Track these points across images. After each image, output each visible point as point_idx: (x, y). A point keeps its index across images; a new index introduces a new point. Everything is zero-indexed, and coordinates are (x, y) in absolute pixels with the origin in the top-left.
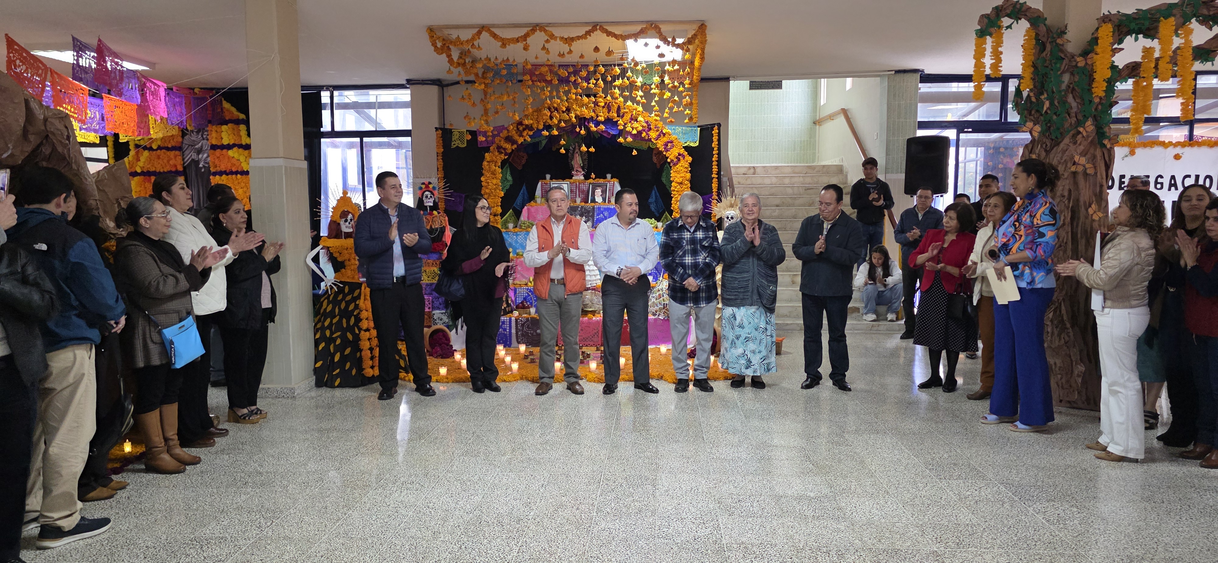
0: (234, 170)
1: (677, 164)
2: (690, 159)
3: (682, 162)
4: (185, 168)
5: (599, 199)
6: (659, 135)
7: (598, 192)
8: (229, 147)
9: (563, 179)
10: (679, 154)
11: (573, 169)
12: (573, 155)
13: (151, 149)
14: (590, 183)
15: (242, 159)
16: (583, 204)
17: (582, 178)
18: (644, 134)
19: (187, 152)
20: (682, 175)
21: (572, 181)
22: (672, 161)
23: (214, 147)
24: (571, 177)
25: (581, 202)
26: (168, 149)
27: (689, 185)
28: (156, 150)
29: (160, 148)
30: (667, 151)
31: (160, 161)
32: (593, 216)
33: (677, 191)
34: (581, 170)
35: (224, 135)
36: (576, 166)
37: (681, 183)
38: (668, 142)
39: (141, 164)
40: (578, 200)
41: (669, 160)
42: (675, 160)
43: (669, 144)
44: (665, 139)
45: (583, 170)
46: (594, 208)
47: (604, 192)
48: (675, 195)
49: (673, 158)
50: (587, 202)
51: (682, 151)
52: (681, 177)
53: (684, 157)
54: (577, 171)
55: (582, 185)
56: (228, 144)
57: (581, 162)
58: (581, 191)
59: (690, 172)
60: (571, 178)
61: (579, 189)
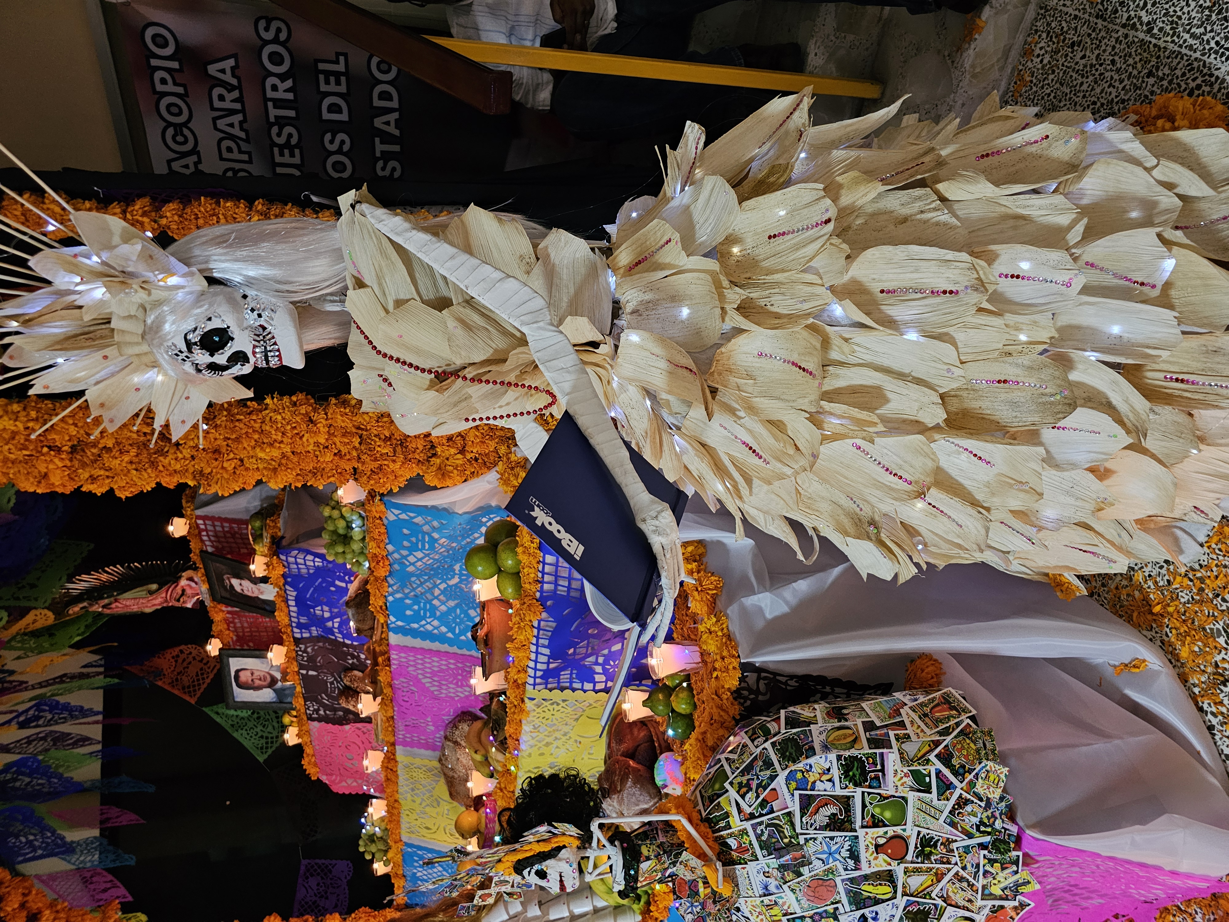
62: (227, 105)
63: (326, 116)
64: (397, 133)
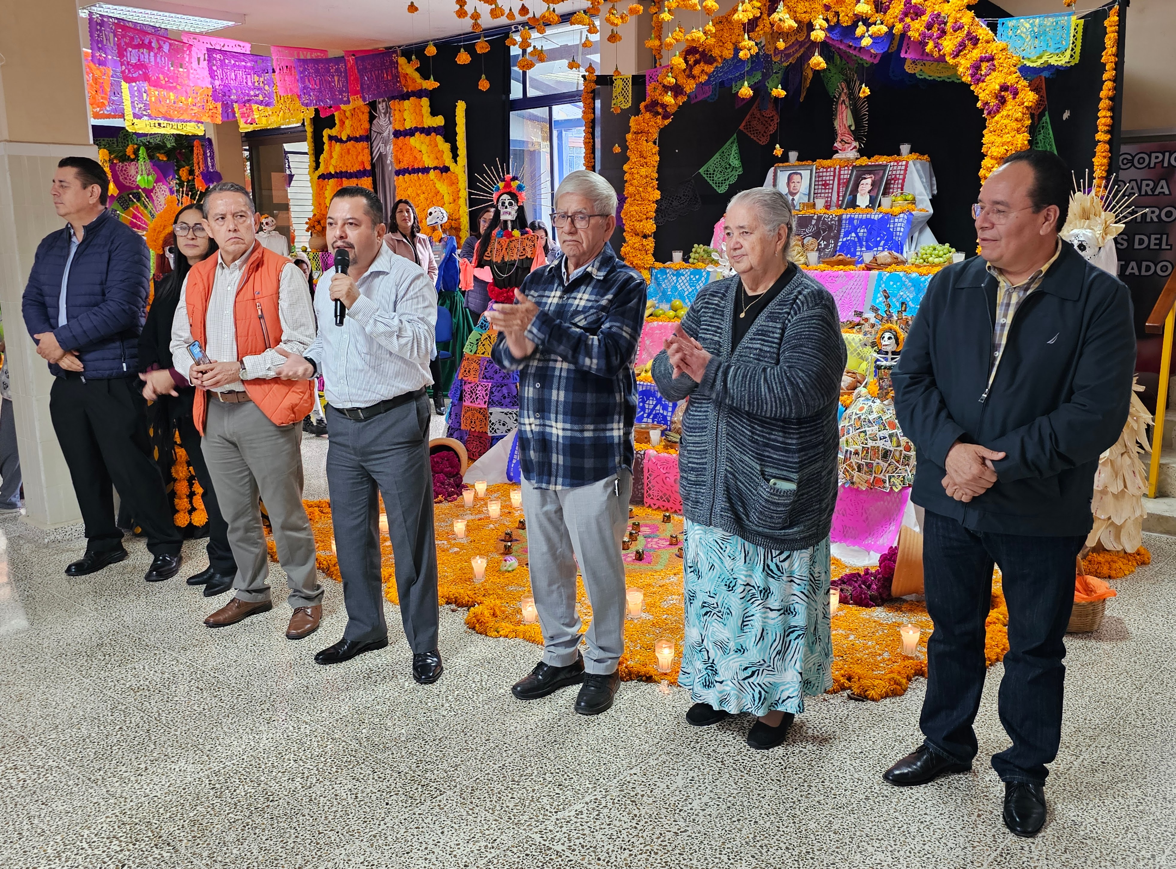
0: (416, 167)
1: (998, 112)
4: (373, 165)
5: (863, 200)
6: (962, 45)
7: (866, 184)
8: (411, 133)
11: (835, 137)
12: (836, 109)
13: (340, 141)
15: (424, 148)
17: (850, 155)
18: (930, 45)
19: (375, 144)
20: (1010, 138)
22: (988, 105)
23: (397, 134)
26: (357, 140)
28: (346, 142)
29: (349, 139)
30: (977, 81)
31: (350, 158)
32: (837, 238)
34: (849, 138)
35: (406, 115)
36: (841, 131)
38: (984, 59)
39: (333, 162)
41: (979, 105)
42: (993, 102)
43: (985, 65)
44: (976, 54)
45: (856, 140)
46: (840, 220)
47: (876, 184)
49: (990, 98)
51: (1013, 78)
52: (1007, 143)
53: (1017, 93)
54: (843, 140)
56: (410, 129)
57: (851, 122)
59: (1030, 129)
60: (830, 157)
61: (839, 180)
62: (1144, 188)
63: (1137, 237)
64: (1127, 273)
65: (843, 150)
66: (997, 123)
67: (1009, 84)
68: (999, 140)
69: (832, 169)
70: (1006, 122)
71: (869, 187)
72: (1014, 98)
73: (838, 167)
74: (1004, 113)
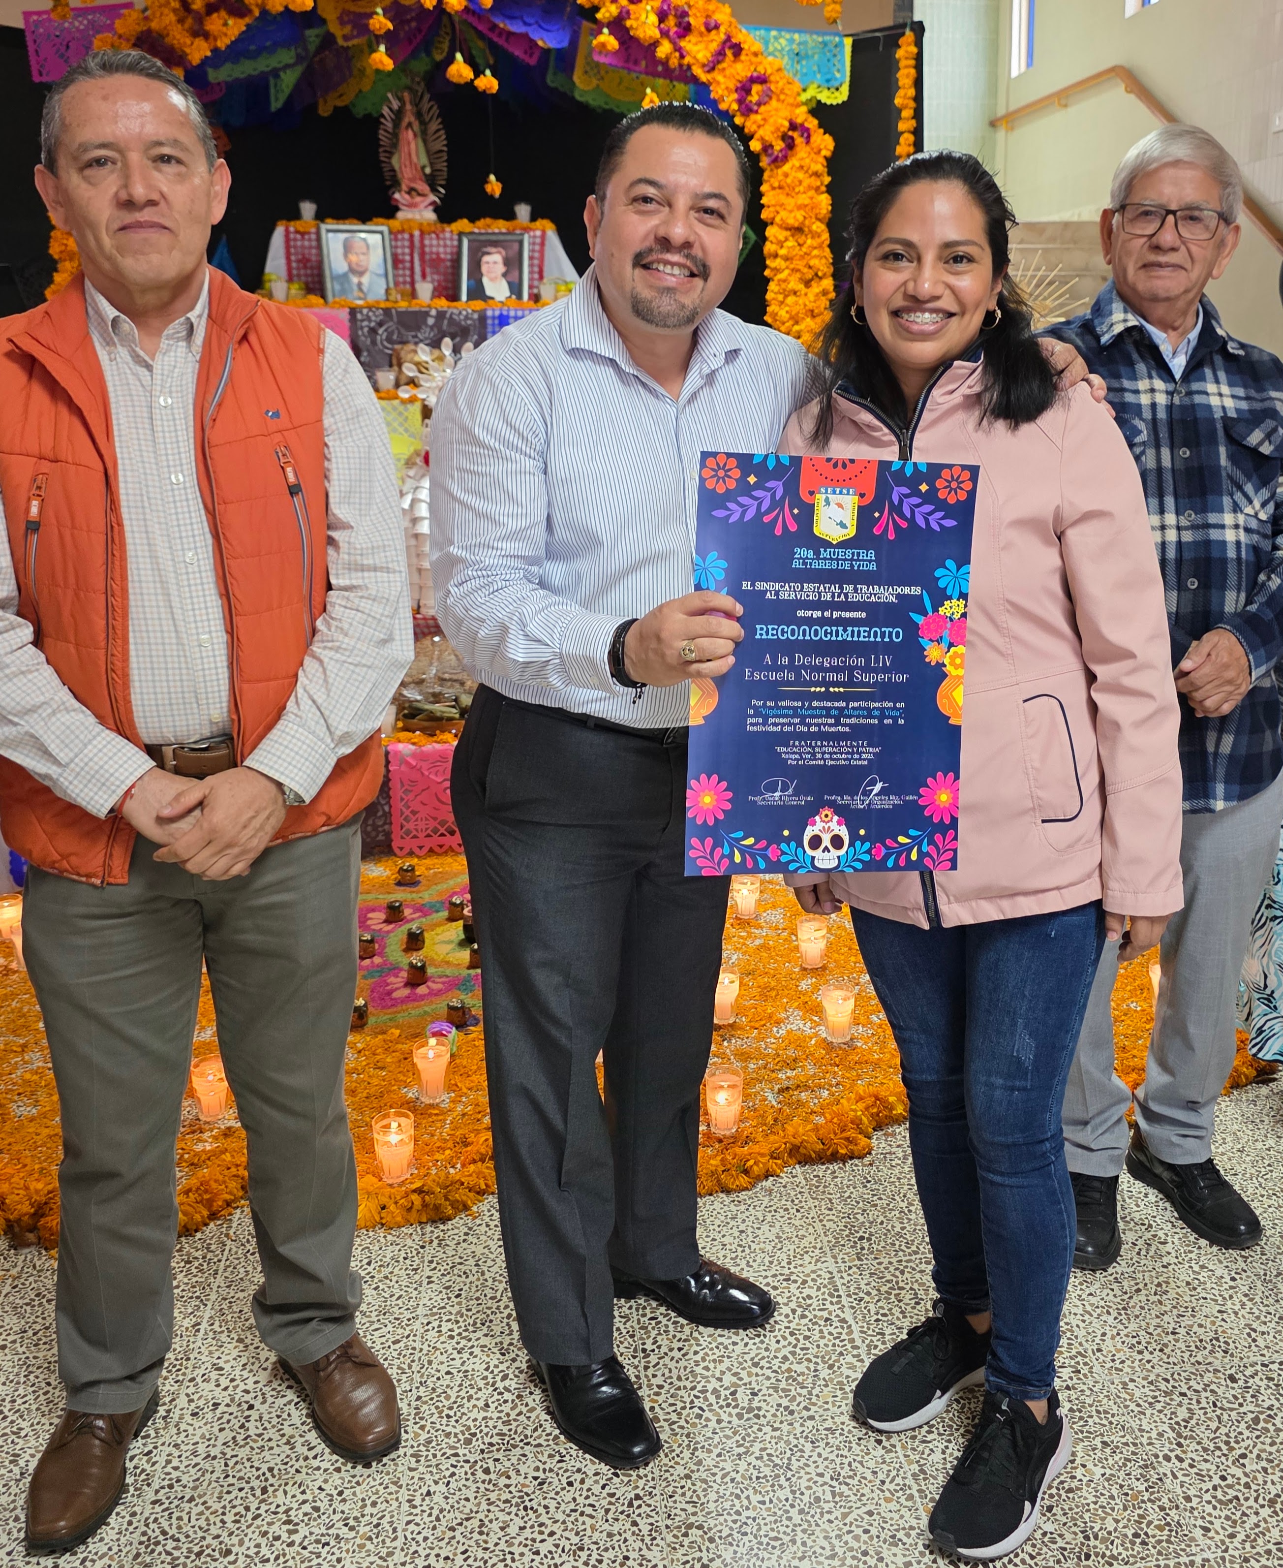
1: (785, 159)
2: (825, 143)
3: (802, 151)
5: (497, 288)
6: (720, 55)
7: (493, 263)
9: (365, 219)
10: (793, 126)
11: (396, 184)
12: (395, 135)
14: (461, 234)
16: (442, 303)
17: (430, 215)
20: (803, 199)
21: (395, 224)
22: (767, 148)
24: (389, 211)
25: (433, 297)
27: (826, 236)
30: (747, 110)
33: (786, 259)
34: (423, 187)
36: (406, 174)
37: (797, 230)
38: (753, 80)
40: (425, 290)
42: (779, 145)
43: (756, 88)
44: (741, 70)
45: (434, 190)
46: (483, 318)
47: (513, 264)
48: (777, 270)
49: (770, 137)
50: (454, 297)
51: (801, 115)
52: (800, 207)
53: (806, 133)
54: (411, 191)
55: (431, 242)
57: (424, 160)
58: (432, 263)
59: (830, 189)
60: (392, 217)
61: (422, 254)
65: (412, 206)
66: (786, 175)
67: (799, 121)
68: (790, 202)
69: (406, 236)
70: (800, 175)
71: (501, 268)
72: (808, 142)
73: (417, 233)
74: (794, 162)
